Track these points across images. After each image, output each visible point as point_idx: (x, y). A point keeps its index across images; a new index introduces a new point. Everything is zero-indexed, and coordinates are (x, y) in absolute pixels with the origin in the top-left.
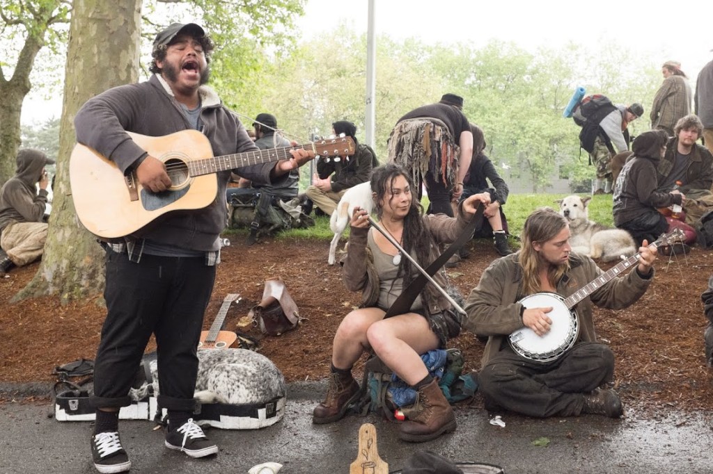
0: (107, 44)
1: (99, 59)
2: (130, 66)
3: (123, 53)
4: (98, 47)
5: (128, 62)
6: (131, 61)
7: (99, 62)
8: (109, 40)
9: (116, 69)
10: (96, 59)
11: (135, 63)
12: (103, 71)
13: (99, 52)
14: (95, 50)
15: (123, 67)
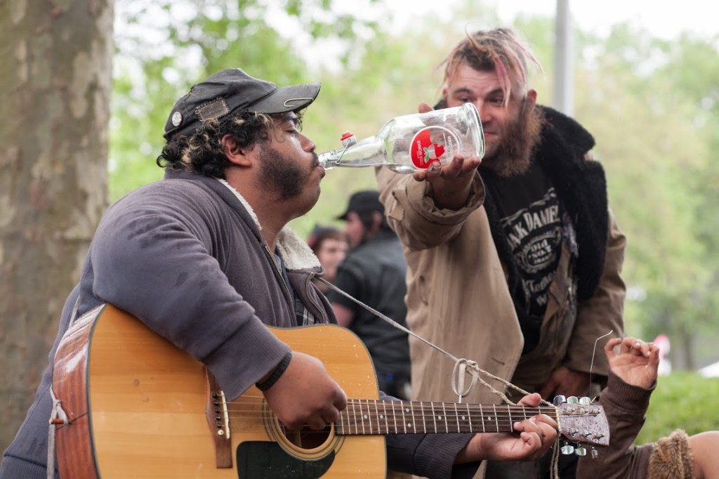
0: (47, 40)
1: (29, 71)
2: (93, 87)
3: (81, 58)
4: (29, 46)
5: (89, 78)
6: (96, 77)
7: (30, 77)
8: (51, 31)
9: (66, 94)
10: (23, 73)
11: (103, 80)
12: (39, 97)
13: (30, 58)
14: (22, 52)
15: (79, 89)
